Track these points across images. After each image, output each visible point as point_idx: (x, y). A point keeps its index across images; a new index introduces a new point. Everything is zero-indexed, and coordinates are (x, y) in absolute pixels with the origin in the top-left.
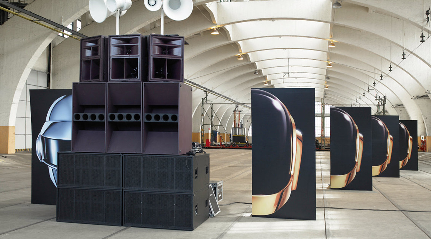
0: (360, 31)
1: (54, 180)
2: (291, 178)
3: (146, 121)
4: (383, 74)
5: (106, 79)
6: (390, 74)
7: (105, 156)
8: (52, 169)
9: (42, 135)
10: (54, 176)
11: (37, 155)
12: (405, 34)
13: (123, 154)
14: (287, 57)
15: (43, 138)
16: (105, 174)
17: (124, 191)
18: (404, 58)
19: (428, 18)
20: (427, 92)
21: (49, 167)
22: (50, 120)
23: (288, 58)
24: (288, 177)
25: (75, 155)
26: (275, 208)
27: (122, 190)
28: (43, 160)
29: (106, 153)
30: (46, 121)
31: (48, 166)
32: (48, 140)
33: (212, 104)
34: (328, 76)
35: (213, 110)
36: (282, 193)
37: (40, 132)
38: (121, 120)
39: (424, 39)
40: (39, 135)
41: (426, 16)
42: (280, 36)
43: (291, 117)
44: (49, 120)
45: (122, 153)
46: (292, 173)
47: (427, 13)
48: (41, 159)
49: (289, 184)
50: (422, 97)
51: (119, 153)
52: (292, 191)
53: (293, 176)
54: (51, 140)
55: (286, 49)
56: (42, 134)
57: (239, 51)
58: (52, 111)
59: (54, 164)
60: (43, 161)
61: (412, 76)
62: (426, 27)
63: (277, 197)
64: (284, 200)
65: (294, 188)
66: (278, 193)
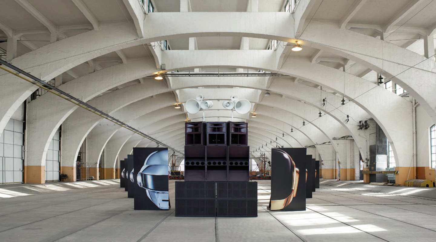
0: (273, 108)
1: (150, 197)
2: (293, 191)
3: (230, 165)
4: (284, 133)
5: (205, 144)
6: (292, 134)
7: (205, 183)
8: (149, 191)
10: (150, 195)
11: (138, 183)
12: (305, 111)
13: (216, 181)
15: (142, 174)
18: (304, 125)
19: (324, 103)
20: (316, 144)
21: (146, 190)
24: (291, 191)
25: (186, 182)
32: (145, 175)
36: (288, 199)
38: (215, 165)
39: (321, 115)
41: (323, 102)
42: (219, 110)
43: (293, 162)
44: (146, 164)
46: (293, 189)
47: (324, 100)
48: (141, 186)
49: (292, 194)
50: (310, 146)
51: (214, 181)
54: (148, 175)
59: (150, 188)
60: (142, 187)
61: (305, 135)
62: (322, 108)
63: (285, 200)
64: (289, 202)
65: (294, 196)
66: (286, 199)
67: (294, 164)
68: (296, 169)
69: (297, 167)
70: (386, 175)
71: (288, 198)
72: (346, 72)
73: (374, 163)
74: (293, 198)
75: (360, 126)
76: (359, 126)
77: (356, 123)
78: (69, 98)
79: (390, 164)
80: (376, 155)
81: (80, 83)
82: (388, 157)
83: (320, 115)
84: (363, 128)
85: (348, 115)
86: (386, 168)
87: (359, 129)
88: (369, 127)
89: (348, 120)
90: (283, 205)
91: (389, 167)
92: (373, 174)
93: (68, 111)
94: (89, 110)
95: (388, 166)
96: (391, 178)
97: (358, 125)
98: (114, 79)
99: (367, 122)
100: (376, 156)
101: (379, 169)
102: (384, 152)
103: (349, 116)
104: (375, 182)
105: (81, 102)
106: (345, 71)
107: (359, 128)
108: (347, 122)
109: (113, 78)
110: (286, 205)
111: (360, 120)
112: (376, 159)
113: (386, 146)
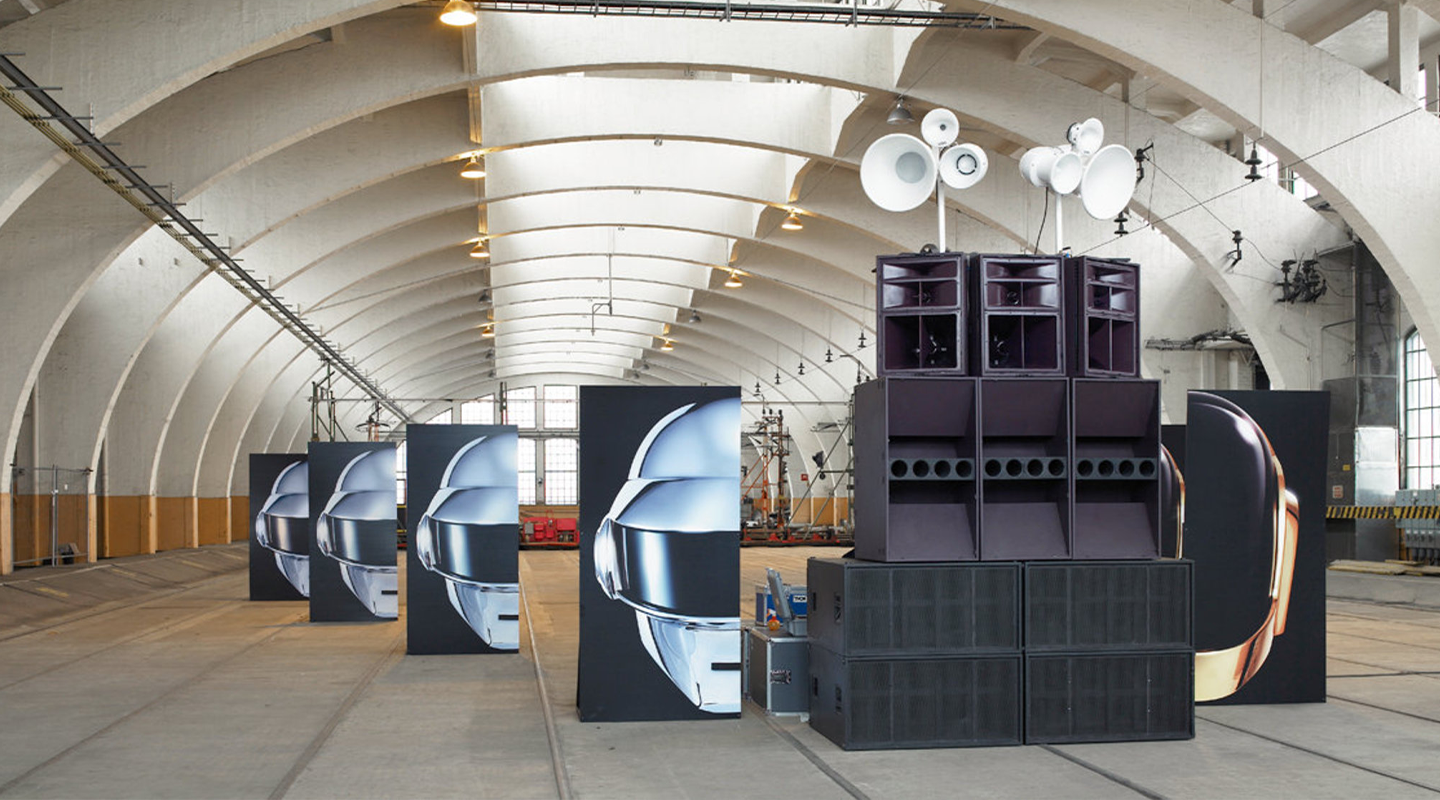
1: (656, 650)
2: (1273, 605)
7: (973, 570)
8: (649, 619)
9: (614, 520)
10: (654, 638)
11: (599, 579)
13: (1023, 561)
14: (605, 252)
15: (617, 529)
16: (974, 617)
17: (1027, 655)
21: (637, 612)
22: (642, 474)
23: (610, 255)
24: (1266, 604)
25: (892, 569)
26: (1237, 681)
27: (1024, 653)
28: (619, 591)
29: (980, 561)
30: (629, 478)
31: (634, 609)
32: (633, 533)
33: (332, 403)
34: (695, 311)
35: (335, 421)
36: (1253, 644)
37: (608, 512)
38: (1017, 474)
39: (1126, 228)
40: (604, 520)
42: (637, 189)
43: (1275, 460)
44: (640, 476)
45: (1019, 561)
46: (1275, 594)
47: (1140, 157)
48: (612, 590)
49: (1269, 622)
51: (1012, 561)
52: (1274, 637)
53: (1276, 600)
54: (646, 533)
55: (626, 228)
56: (617, 516)
57: (477, 230)
58: (651, 451)
59: (654, 603)
60: (618, 597)
63: (1242, 651)
64: (1256, 661)
65: (1280, 630)
66: (1244, 645)
67: (1280, 472)
68: (1288, 497)
69: (1289, 485)
70: (1397, 526)
71: (1254, 641)
72: (1267, 23)
73: (1346, 468)
74: (1275, 638)
75: (1285, 285)
76: (1279, 284)
77: (1270, 270)
78: (43, 113)
79: (1413, 474)
80: (1353, 427)
81: (77, 30)
82: (1403, 438)
83: (1121, 227)
84: (1299, 298)
85: (1237, 233)
86: (1397, 492)
87: (1283, 300)
88: (1324, 290)
89: (1235, 255)
90: (1235, 678)
91: (1406, 487)
92: (1347, 520)
93: (19, 186)
94: (108, 182)
95: (1403, 484)
96: (1423, 537)
97: (1274, 280)
98: (245, 19)
99: (1316, 267)
100: (1357, 434)
101: (1366, 494)
102: (1388, 415)
103: (1242, 235)
104: (1353, 558)
105: (85, 136)
106: (1266, 14)
107: (1281, 297)
108: (1234, 264)
109: (240, 8)
110: (1247, 679)
111: (1288, 259)
112: (1356, 451)
113: (1395, 382)
